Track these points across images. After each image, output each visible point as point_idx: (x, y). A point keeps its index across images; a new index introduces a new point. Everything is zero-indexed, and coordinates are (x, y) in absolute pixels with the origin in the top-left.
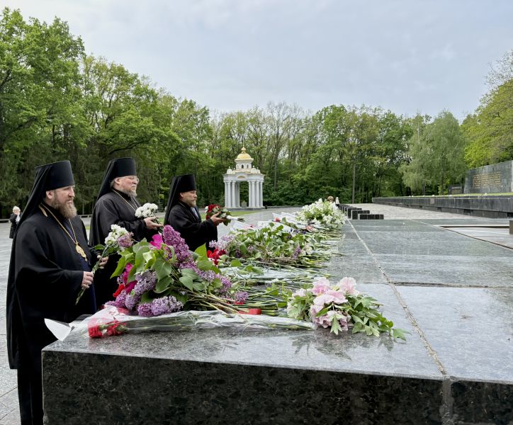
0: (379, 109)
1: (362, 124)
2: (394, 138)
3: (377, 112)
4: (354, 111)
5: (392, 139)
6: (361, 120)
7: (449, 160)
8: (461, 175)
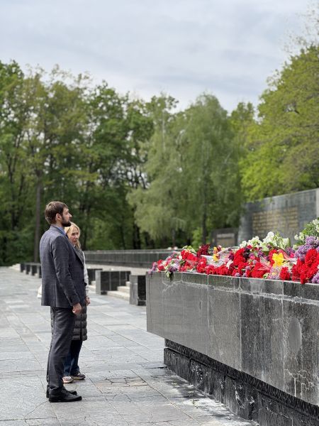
0: (86, 78)
1: (53, 104)
2: (114, 135)
3: (83, 82)
4: (38, 76)
5: (110, 137)
6: (51, 95)
7: (216, 183)
8: (235, 212)
